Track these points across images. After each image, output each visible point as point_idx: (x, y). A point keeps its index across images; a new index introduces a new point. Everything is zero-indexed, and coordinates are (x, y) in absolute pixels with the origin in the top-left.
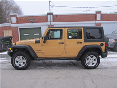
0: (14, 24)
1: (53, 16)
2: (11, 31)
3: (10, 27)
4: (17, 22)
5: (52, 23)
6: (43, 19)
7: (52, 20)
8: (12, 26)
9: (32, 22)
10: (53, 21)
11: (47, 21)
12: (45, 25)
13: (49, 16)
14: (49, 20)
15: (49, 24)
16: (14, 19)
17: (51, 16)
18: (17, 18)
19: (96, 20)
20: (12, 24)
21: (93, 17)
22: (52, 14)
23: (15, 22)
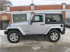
0: (8, 11)
1: (34, 6)
2: (7, 16)
3: (6, 13)
4: (11, 11)
5: (34, 11)
6: (28, 8)
7: (33, 9)
8: (8, 13)
9: (21, 10)
10: (35, 10)
11: (30, 10)
12: (29, 12)
13: (31, 6)
14: (32, 9)
15: (31, 11)
16: (8, 9)
17: (33, 6)
18: (10, 7)
19: (62, 9)
20: (7, 11)
21: (60, 7)
22: (34, 5)
23: (9, 10)
